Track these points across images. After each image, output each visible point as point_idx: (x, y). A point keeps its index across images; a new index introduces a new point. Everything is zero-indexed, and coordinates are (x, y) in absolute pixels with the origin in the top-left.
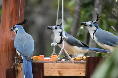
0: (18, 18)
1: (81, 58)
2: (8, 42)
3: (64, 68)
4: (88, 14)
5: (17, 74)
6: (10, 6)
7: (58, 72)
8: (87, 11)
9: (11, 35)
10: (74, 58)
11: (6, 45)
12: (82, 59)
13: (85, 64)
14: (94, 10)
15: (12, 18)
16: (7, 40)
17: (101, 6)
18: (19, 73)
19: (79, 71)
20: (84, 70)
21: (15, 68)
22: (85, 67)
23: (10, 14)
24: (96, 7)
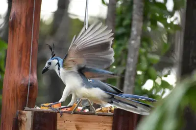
0: (30, 54)
1: (109, 109)
2: (17, 86)
3: (84, 121)
4: (122, 48)
5: (21, 125)
6: (18, 38)
7: (76, 125)
8: (120, 45)
9: (21, 77)
10: (100, 109)
11: (13, 91)
12: (110, 111)
13: (112, 117)
14: (130, 44)
15: (22, 55)
16: (14, 83)
17: (139, 38)
18: (24, 124)
19: (103, 126)
20: (111, 125)
21: (19, 118)
22: (112, 122)
24: (133, 40)
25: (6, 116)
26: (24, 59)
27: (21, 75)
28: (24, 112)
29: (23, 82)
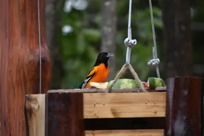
5: (31, 115)
7: (111, 110)
13: (165, 93)
21: (27, 105)
23: (21, 8)
25: (9, 111)
26: (29, 23)
27: (27, 47)
28: (34, 96)
29: (32, 58)
